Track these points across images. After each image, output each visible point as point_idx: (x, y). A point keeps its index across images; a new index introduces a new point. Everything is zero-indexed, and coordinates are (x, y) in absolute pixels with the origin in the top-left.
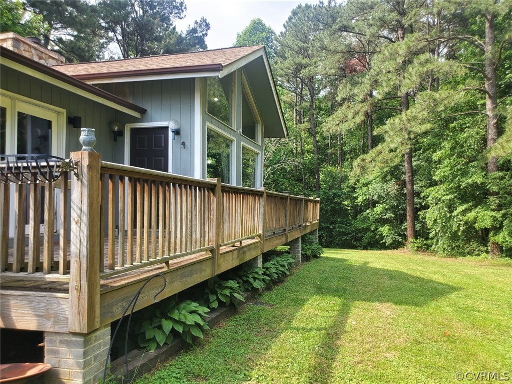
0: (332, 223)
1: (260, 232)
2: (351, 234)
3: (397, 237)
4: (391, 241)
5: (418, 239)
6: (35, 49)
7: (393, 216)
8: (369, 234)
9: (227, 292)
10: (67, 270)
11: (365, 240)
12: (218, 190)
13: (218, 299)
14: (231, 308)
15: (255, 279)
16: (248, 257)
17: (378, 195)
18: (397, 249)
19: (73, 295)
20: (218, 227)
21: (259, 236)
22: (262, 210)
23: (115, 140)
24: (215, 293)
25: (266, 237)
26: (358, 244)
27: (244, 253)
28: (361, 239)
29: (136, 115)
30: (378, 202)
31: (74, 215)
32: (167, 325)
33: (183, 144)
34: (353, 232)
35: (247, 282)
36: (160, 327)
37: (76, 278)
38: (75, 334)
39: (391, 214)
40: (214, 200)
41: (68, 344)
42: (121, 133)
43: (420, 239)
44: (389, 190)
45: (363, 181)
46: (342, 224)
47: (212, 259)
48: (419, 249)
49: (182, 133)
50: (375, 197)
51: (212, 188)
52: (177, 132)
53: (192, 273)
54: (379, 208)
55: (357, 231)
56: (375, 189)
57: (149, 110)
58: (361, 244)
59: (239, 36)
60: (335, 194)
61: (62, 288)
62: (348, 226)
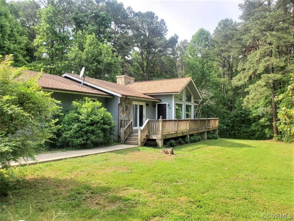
0: (240, 127)
1: (188, 129)
2: (249, 132)
3: (272, 134)
4: (269, 136)
5: (279, 135)
6: (129, 78)
7: (270, 124)
8: (258, 133)
9: (180, 140)
10: (159, 132)
11: (256, 136)
12: (177, 121)
13: (178, 141)
14: (181, 144)
15: (187, 140)
16: (185, 134)
17: (262, 113)
18: (268, 140)
19: (160, 135)
20: (177, 128)
21: (188, 130)
22: (189, 124)
23: (154, 107)
24: (177, 140)
25: (189, 130)
26: (253, 137)
27: (184, 133)
28: (254, 135)
29: (159, 101)
30: (262, 117)
31: (160, 126)
32: (169, 142)
33: (170, 108)
34: (250, 131)
35: (185, 140)
36: (168, 143)
37: (160, 133)
38: (160, 139)
39: (269, 123)
40: (176, 123)
41: (160, 141)
42: (155, 105)
43: (280, 135)
44: (268, 111)
45: (255, 106)
46: (245, 127)
47: (176, 133)
48: (279, 140)
49: (170, 105)
50: (261, 114)
51: (176, 120)
52: (169, 105)
53: (173, 135)
54: (262, 120)
55: (253, 131)
56: (261, 111)
57: (162, 100)
58: (255, 138)
59: (193, 37)
60: (241, 113)
61: (159, 134)
62: (248, 128)
